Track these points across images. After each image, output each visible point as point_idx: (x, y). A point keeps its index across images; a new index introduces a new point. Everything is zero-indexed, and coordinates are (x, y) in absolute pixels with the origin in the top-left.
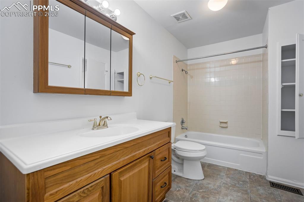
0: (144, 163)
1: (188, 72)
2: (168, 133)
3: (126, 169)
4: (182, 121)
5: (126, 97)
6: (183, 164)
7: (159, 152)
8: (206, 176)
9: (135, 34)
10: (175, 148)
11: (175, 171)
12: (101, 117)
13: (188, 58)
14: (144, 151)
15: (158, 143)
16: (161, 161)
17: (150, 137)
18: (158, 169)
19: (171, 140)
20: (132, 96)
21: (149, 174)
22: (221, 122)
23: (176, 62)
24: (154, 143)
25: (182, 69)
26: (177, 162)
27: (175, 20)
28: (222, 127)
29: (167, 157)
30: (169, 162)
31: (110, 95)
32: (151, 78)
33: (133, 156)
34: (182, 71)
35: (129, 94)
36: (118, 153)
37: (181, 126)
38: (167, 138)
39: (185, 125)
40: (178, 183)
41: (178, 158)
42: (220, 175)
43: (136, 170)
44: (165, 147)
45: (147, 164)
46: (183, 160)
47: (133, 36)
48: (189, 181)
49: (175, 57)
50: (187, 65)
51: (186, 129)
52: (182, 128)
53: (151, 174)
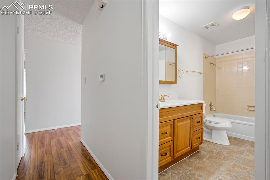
0: (188, 120)
1: (216, 65)
2: (201, 107)
3: (180, 120)
4: (211, 104)
5: (172, 85)
6: (211, 133)
7: (196, 117)
8: (231, 144)
9: (178, 45)
10: (205, 121)
11: (205, 138)
12: (162, 95)
13: (216, 54)
14: (188, 114)
15: (195, 111)
16: (197, 123)
17: (191, 106)
18: (195, 127)
19: (203, 112)
20: (176, 84)
21: (190, 127)
22: (249, 106)
23: (206, 58)
24: (193, 111)
25: (211, 63)
26: (207, 132)
27: (206, 28)
28: (250, 110)
29: (201, 121)
30: (201, 126)
31: (166, 83)
32: (187, 72)
33: (183, 115)
34: (211, 64)
35: (175, 83)
36: (176, 111)
37: (210, 108)
38: (201, 110)
39: (213, 107)
40: (207, 144)
41: (208, 129)
42: (244, 145)
43: (184, 123)
44: (200, 115)
45: (189, 121)
46: (211, 130)
47: (177, 47)
48: (216, 144)
49: (204, 54)
50: (215, 58)
51: (214, 110)
52: (211, 110)
53: (191, 128)
